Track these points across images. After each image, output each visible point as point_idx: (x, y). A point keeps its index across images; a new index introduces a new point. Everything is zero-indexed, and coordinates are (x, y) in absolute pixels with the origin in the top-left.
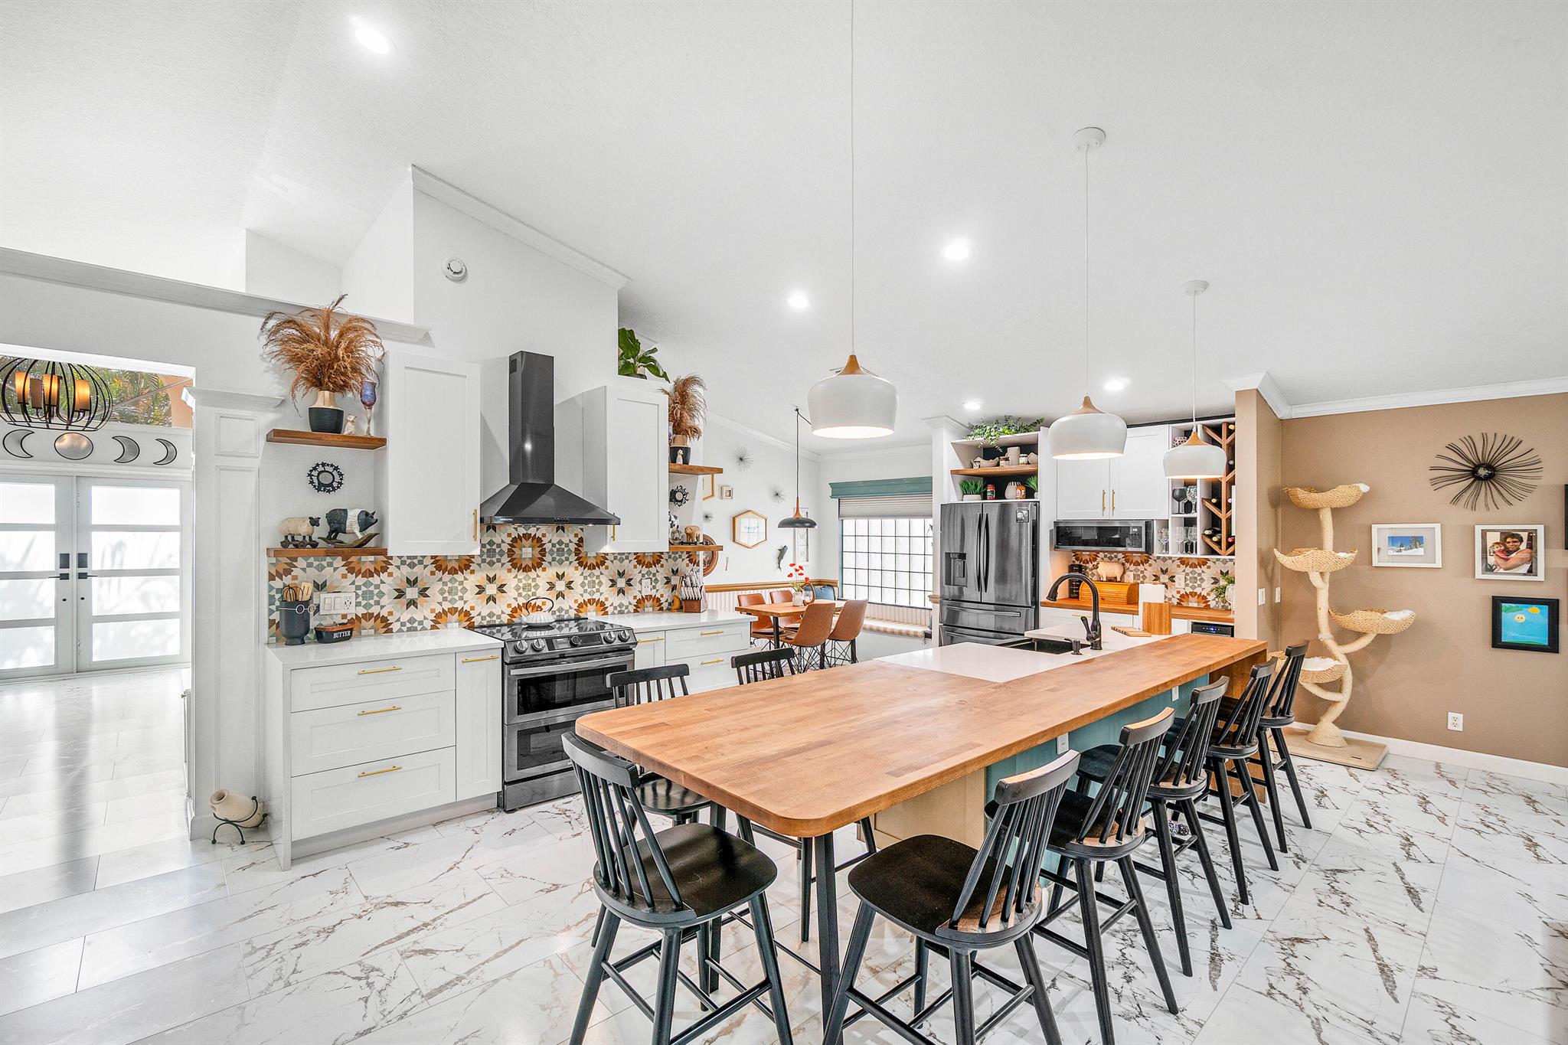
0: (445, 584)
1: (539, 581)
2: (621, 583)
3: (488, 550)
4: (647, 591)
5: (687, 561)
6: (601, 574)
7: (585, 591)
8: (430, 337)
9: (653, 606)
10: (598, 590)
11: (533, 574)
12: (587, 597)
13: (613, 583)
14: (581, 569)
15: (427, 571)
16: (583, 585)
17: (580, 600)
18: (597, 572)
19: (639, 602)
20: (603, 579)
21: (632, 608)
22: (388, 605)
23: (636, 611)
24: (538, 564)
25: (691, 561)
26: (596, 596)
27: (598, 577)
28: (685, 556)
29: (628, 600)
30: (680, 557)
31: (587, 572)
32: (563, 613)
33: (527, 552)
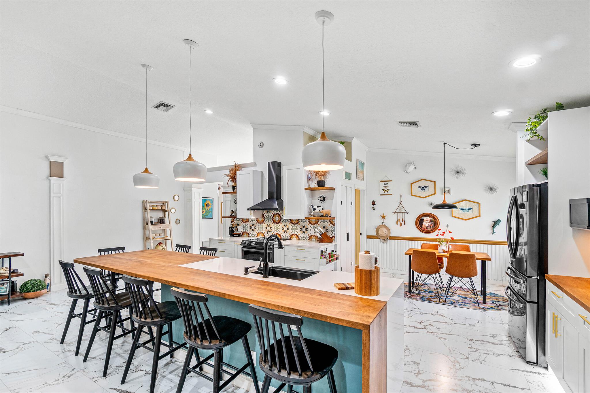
0: (259, 226)
1: (280, 227)
2: (304, 230)
3: (268, 218)
4: (313, 234)
5: (329, 223)
6: (297, 226)
7: (293, 231)
8: (256, 165)
9: (315, 239)
10: (296, 231)
11: (278, 225)
12: (293, 233)
13: (301, 229)
14: (291, 224)
15: (255, 223)
16: (292, 229)
17: (291, 234)
18: (296, 225)
19: (310, 237)
20: (298, 228)
21: (308, 239)
22: (249, 230)
23: (309, 240)
24: (279, 222)
25: (331, 223)
26: (296, 233)
27: (296, 227)
28: (328, 221)
29: (306, 236)
30: (326, 222)
31: (293, 225)
32: (286, 237)
33: (277, 218)
